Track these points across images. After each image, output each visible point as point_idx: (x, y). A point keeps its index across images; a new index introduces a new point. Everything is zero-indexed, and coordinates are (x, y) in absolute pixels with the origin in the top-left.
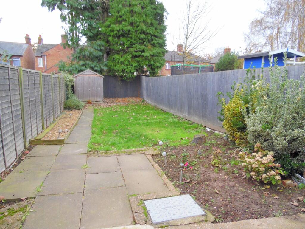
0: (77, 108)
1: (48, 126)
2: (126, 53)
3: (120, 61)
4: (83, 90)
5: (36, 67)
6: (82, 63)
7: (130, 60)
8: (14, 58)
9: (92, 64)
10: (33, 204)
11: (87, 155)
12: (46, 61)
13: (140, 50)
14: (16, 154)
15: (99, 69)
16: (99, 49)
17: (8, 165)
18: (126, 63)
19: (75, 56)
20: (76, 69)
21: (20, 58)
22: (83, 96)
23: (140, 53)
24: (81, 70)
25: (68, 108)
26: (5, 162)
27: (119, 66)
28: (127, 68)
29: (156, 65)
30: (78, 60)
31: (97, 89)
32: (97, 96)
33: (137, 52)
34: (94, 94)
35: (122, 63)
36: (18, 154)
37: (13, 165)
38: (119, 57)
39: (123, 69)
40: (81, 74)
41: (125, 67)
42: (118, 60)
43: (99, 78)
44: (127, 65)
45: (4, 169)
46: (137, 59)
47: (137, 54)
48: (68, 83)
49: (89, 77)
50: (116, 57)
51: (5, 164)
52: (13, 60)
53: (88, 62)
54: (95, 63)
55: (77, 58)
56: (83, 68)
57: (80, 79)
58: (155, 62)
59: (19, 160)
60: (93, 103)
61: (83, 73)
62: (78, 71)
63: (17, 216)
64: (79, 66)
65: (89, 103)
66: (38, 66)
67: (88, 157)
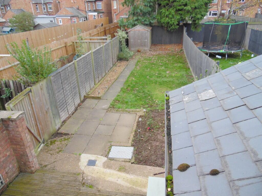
0: (126, 59)
1: (99, 80)
2: (171, 7)
3: (165, 15)
4: (134, 42)
5: (112, 9)
6: (135, 18)
7: (174, 14)
8: (97, 3)
9: (143, 19)
10: (72, 137)
11: (107, 110)
12: (119, 5)
13: (183, 4)
14: (75, 106)
15: (148, 23)
16: (149, 5)
17: (70, 113)
18: (170, 16)
19: (131, 13)
20: (131, 23)
21: (101, 2)
22: (134, 46)
23: (183, 7)
24: (134, 24)
25: (120, 59)
26: (68, 112)
27: (165, 19)
28: (171, 21)
29: (196, 17)
30: (132, 16)
31: (145, 40)
32: (145, 46)
33: (180, 6)
34: (142, 44)
35: (167, 16)
36: (76, 107)
37: (72, 113)
38: (165, 11)
39: (168, 22)
40: (133, 29)
41: (169, 21)
42: (164, 13)
43: (146, 32)
44: (171, 18)
45: (68, 115)
46: (180, 12)
47: (180, 8)
48: (121, 40)
49: (139, 32)
50: (162, 11)
51: (68, 114)
52: (97, 4)
53: (139, 18)
54: (145, 18)
55: (132, 14)
56: (136, 22)
57: (132, 33)
58: (196, 14)
59: (76, 110)
60: (141, 51)
61: (134, 28)
62: (132, 25)
63: (66, 142)
64: (133, 21)
65: (138, 51)
66: (114, 8)
67: (107, 112)
